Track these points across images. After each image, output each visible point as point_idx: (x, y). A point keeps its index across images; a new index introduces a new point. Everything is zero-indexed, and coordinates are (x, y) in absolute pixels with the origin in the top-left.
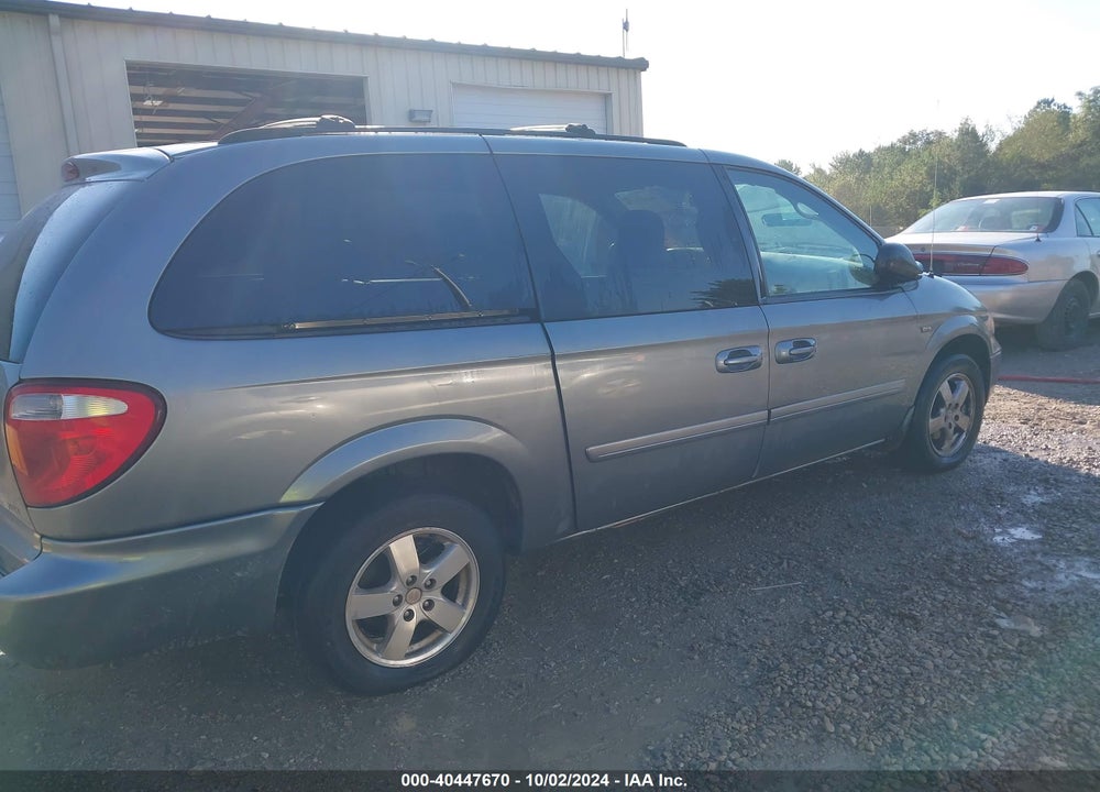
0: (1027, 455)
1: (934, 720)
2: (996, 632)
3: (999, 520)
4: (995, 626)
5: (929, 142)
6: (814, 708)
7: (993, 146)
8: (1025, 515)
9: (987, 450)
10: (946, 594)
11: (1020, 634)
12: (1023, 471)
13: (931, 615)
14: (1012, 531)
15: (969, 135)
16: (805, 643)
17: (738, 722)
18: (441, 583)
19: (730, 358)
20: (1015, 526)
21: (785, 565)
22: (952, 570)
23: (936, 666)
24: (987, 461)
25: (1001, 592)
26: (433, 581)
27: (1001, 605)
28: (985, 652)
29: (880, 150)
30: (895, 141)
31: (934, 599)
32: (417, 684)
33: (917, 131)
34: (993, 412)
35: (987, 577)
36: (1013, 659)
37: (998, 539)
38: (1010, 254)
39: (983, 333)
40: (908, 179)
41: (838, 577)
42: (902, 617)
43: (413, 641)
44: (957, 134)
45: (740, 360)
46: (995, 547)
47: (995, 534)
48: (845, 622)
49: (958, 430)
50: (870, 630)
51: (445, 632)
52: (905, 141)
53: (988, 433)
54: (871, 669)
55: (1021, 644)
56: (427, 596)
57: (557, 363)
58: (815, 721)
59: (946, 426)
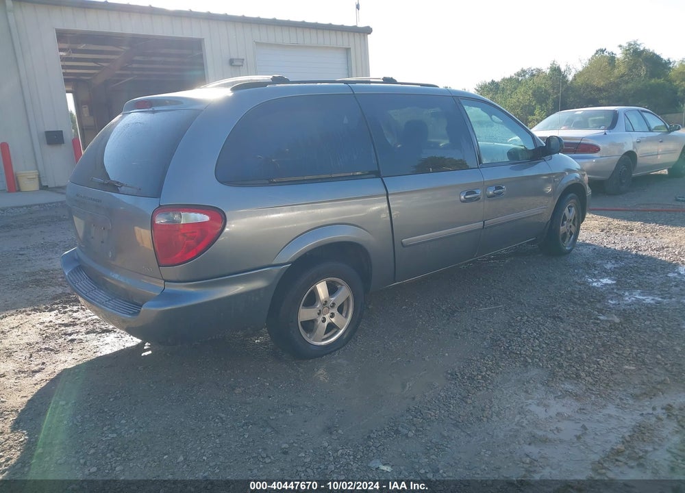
0: (605, 246)
1: (575, 355)
2: (599, 321)
3: (595, 276)
4: (598, 319)
5: (533, 75)
6: (520, 354)
7: (570, 78)
8: (607, 274)
9: (584, 244)
10: (573, 308)
11: (609, 321)
12: (604, 254)
13: (567, 316)
14: (601, 280)
15: (556, 70)
16: (510, 330)
17: (487, 360)
18: (337, 305)
19: (467, 195)
20: (603, 278)
21: (492, 299)
22: (575, 298)
23: (573, 336)
24: (585, 250)
25: (598, 306)
26: (334, 304)
27: (600, 311)
28: (595, 329)
29: (504, 80)
30: (513, 75)
31: (568, 310)
32: (327, 354)
33: (525, 68)
34: (586, 226)
35: (592, 300)
36: (608, 331)
37: (595, 284)
38: (591, 142)
39: (582, 182)
40: (522, 98)
41: (520, 303)
42: (554, 318)
43: (326, 333)
44: (548, 70)
45: (471, 195)
46: (594, 287)
47: (593, 282)
48: (527, 321)
49: (571, 234)
50: (540, 324)
51: (339, 329)
52: (518, 74)
53: (583, 236)
54: (544, 338)
55: (610, 326)
56: (331, 311)
57: (389, 198)
58: (522, 359)
59: (566, 230)
